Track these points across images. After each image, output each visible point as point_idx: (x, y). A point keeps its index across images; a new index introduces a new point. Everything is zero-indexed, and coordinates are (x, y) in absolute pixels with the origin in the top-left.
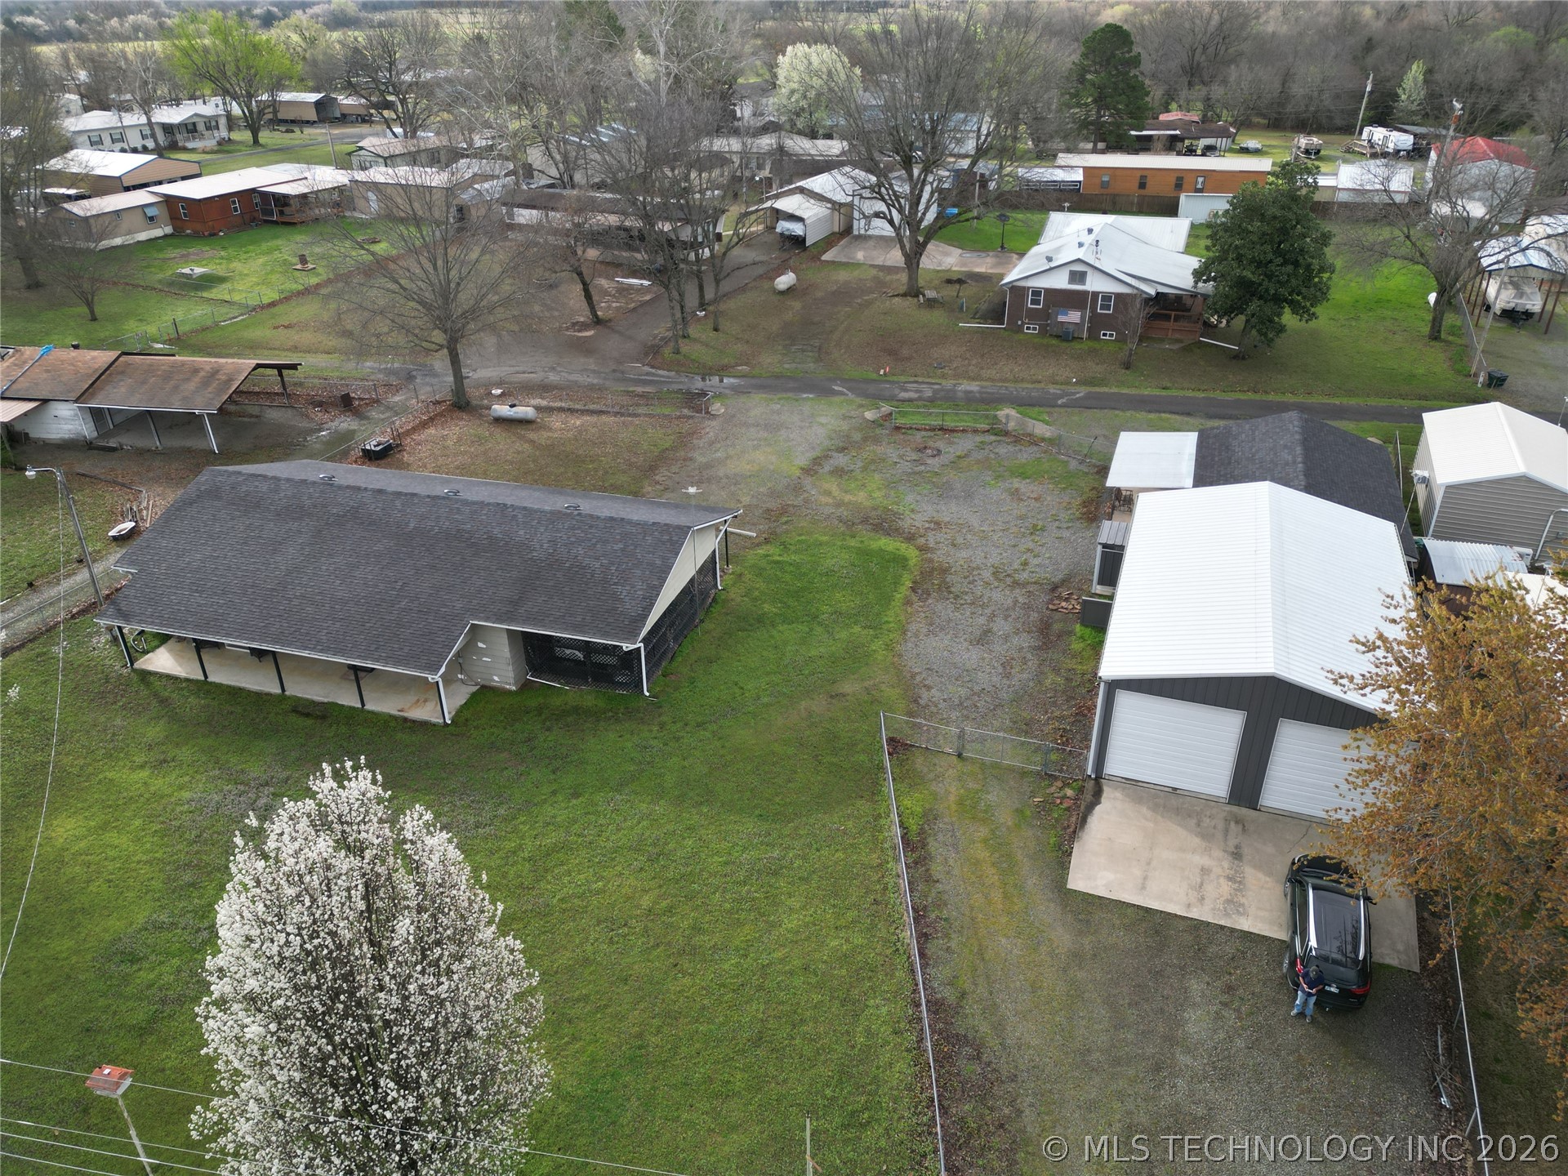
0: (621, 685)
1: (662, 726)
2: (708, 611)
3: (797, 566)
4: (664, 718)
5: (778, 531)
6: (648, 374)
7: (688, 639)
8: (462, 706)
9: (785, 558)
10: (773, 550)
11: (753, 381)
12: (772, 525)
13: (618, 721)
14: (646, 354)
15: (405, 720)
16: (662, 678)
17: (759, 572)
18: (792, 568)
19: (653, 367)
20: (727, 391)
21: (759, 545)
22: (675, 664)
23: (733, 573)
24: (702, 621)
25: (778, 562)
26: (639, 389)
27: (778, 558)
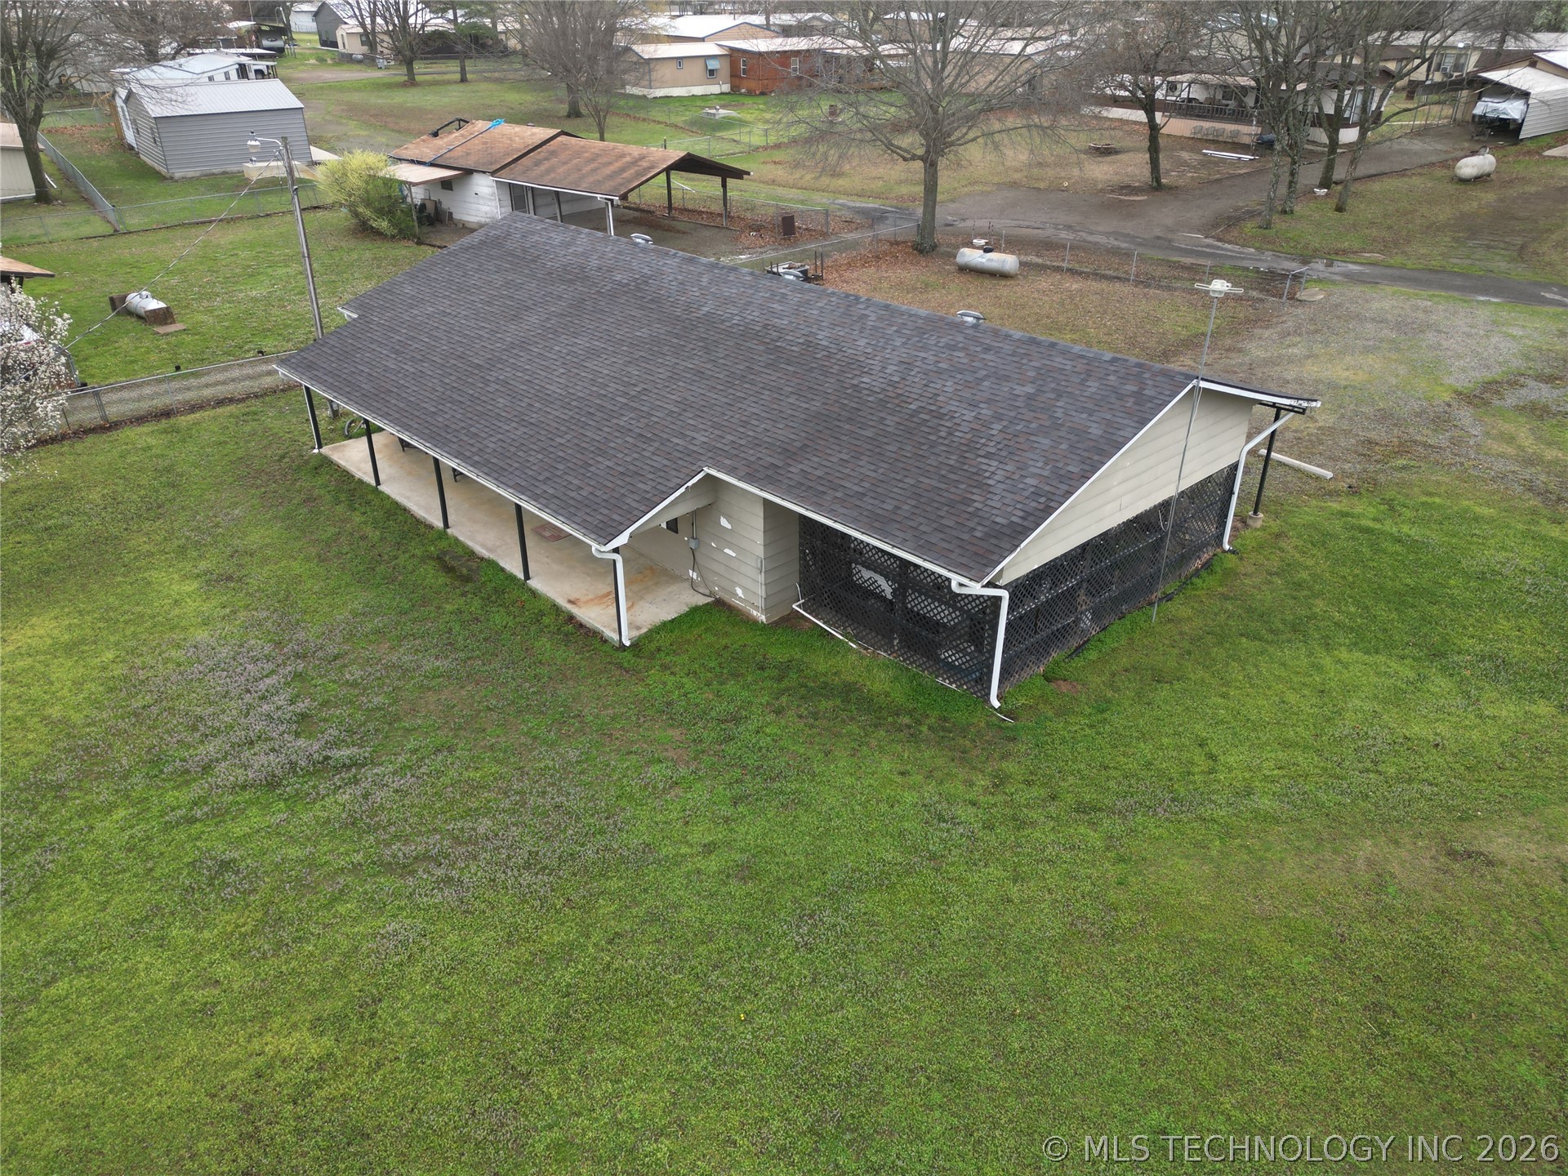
0: (950, 669)
1: (1000, 781)
2: (1187, 582)
3: (1413, 545)
4: (1010, 766)
5: (1382, 478)
6: (1208, 246)
7: (1127, 622)
8: (664, 624)
9: (1389, 526)
10: (1365, 510)
11: (1389, 271)
12: (1372, 468)
13: (914, 738)
14: (1216, 226)
15: (571, 618)
16: (1039, 681)
17: (1321, 539)
18: (1398, 548)
19: (1219, 240)
20: (1338, 278)
21: (1334, 494)
22: (1078, 662)
23: (1263, 528)
24: (1169, 598)
25: (1367, 530)
26: (1188, 261)
27: (1371, 524)
